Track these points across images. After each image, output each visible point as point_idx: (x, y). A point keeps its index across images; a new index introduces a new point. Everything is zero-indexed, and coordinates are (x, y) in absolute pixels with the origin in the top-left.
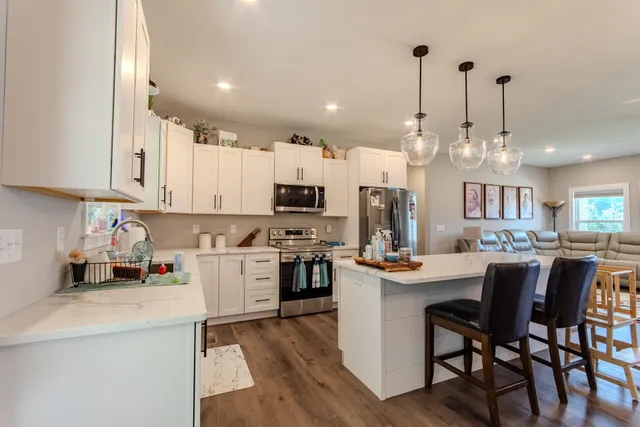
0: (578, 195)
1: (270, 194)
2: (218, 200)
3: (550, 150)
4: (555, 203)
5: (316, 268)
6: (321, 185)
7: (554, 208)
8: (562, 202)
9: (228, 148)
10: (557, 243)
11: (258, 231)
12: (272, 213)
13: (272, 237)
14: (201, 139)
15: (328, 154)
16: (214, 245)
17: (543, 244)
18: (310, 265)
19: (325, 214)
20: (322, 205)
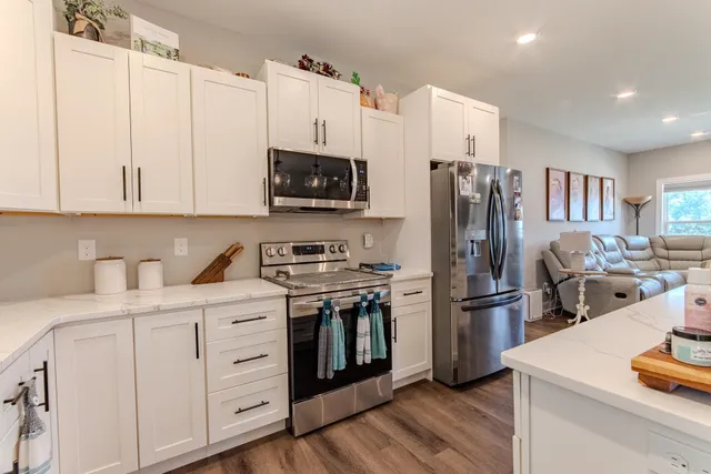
0: (670, 189)
1: (260, 169)
2: (132, 181)
4: (640, 199)
5: (363, 324)
6: (359, 157)
7: (637, 205)
8: (650, 198)
10: (648, 252)
11: (236, 249)
12: (265, 211)
13: (266, 261)
14: (81, 25)
15: (369, 100)
17: (635, 254)
18: (351, 316)
19: (367, 214)
20: (363, 196)
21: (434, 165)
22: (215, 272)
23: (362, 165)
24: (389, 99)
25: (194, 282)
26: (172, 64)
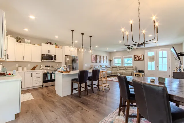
0: (114, 58)
1: (40, 57)
2: (24, 58)
3: (108, 49)
5: (53, 75)
6: (55, 54)
8: (112, 60)
9: (27, 44)
11: (37, 66)
12: (41, 61)
13: (41, 67)
14: (19, 41)
15: (57, 47)
16: (23, 70)
17: (108, 68)
18: (51, 74)
19: (56, 62)
20: (55, 59)
21: (65, 56)
22: (34, 69)
23: (55, 56)
24: (60, 47)
25: (31, 70)
26: (30, 45)
